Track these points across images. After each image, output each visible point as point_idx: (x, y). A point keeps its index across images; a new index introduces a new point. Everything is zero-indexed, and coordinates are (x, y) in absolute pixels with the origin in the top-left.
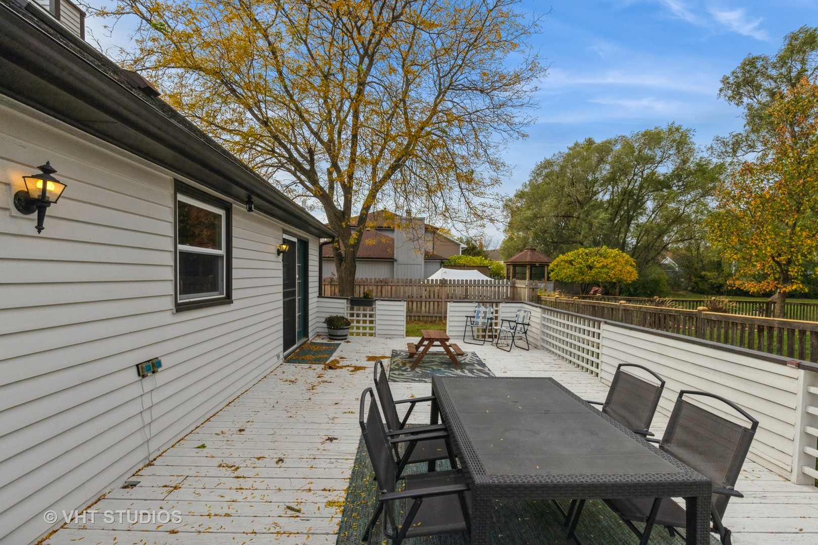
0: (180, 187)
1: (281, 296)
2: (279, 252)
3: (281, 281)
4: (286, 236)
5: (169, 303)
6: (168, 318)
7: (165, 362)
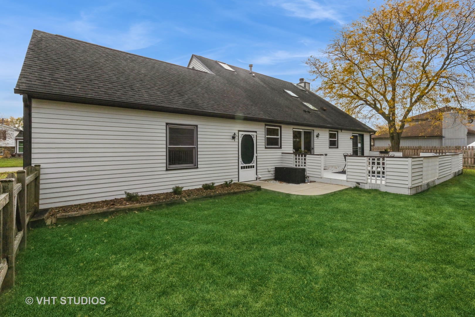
0: (330, 131)
1: (352, 149)
2: (351, 138)
3: (352, 145)
4: (353, 134)
5: (328, 147)
6: (328, 149)
7: (328, 155)
